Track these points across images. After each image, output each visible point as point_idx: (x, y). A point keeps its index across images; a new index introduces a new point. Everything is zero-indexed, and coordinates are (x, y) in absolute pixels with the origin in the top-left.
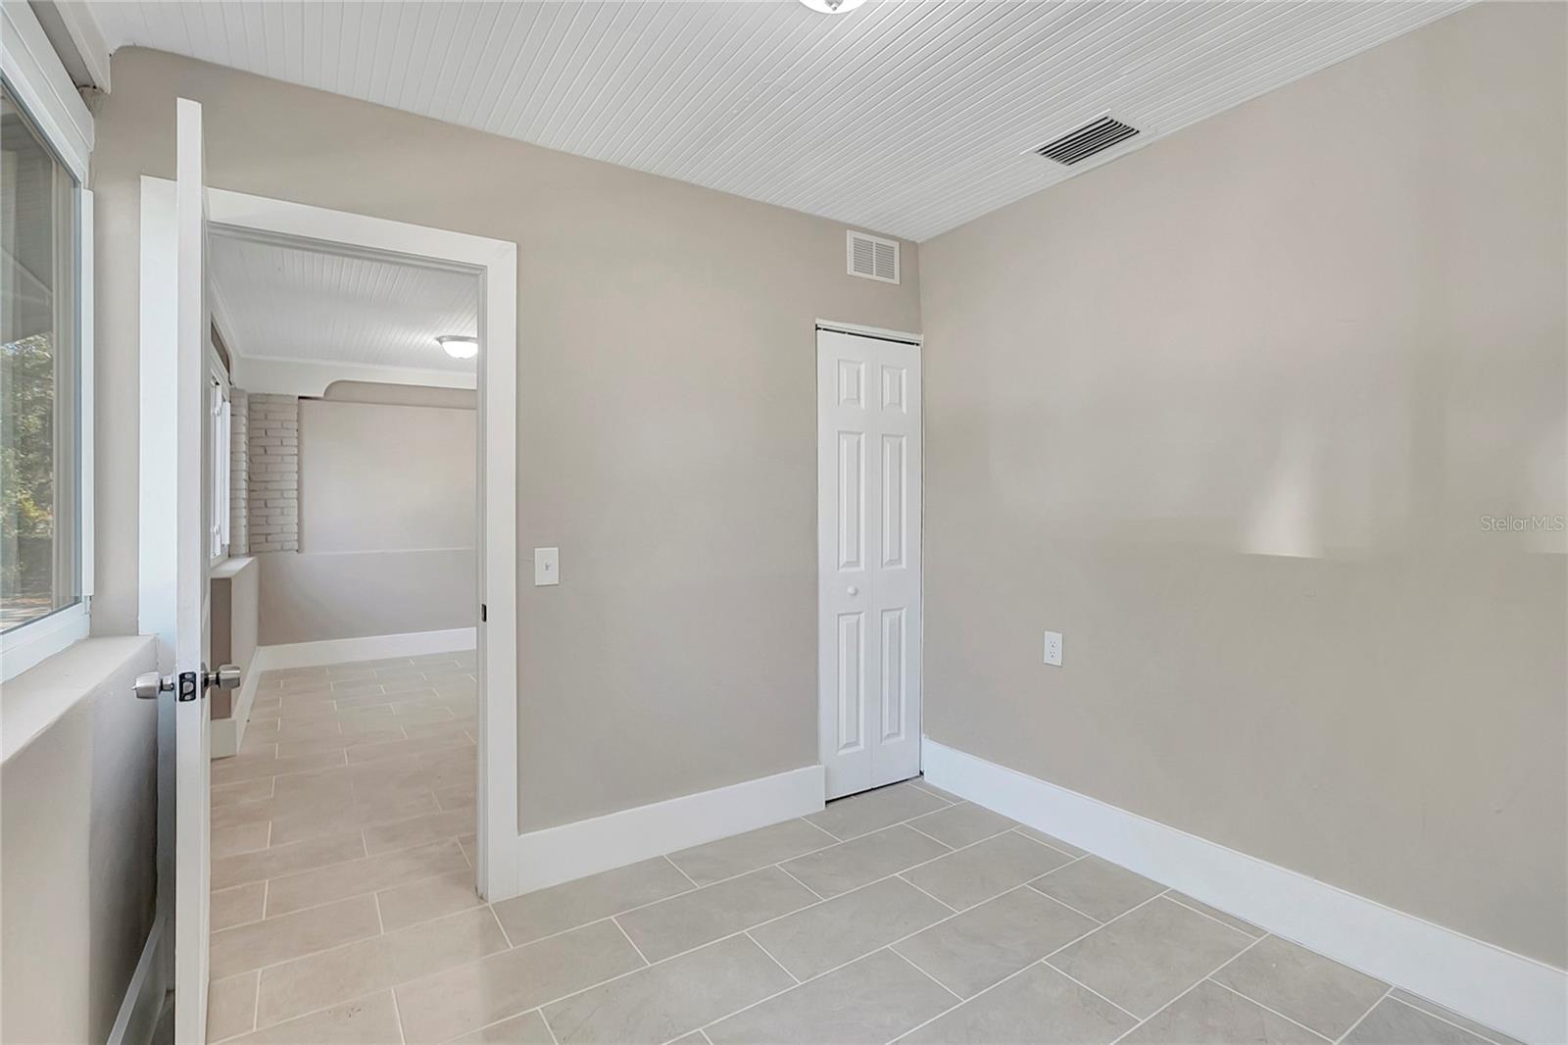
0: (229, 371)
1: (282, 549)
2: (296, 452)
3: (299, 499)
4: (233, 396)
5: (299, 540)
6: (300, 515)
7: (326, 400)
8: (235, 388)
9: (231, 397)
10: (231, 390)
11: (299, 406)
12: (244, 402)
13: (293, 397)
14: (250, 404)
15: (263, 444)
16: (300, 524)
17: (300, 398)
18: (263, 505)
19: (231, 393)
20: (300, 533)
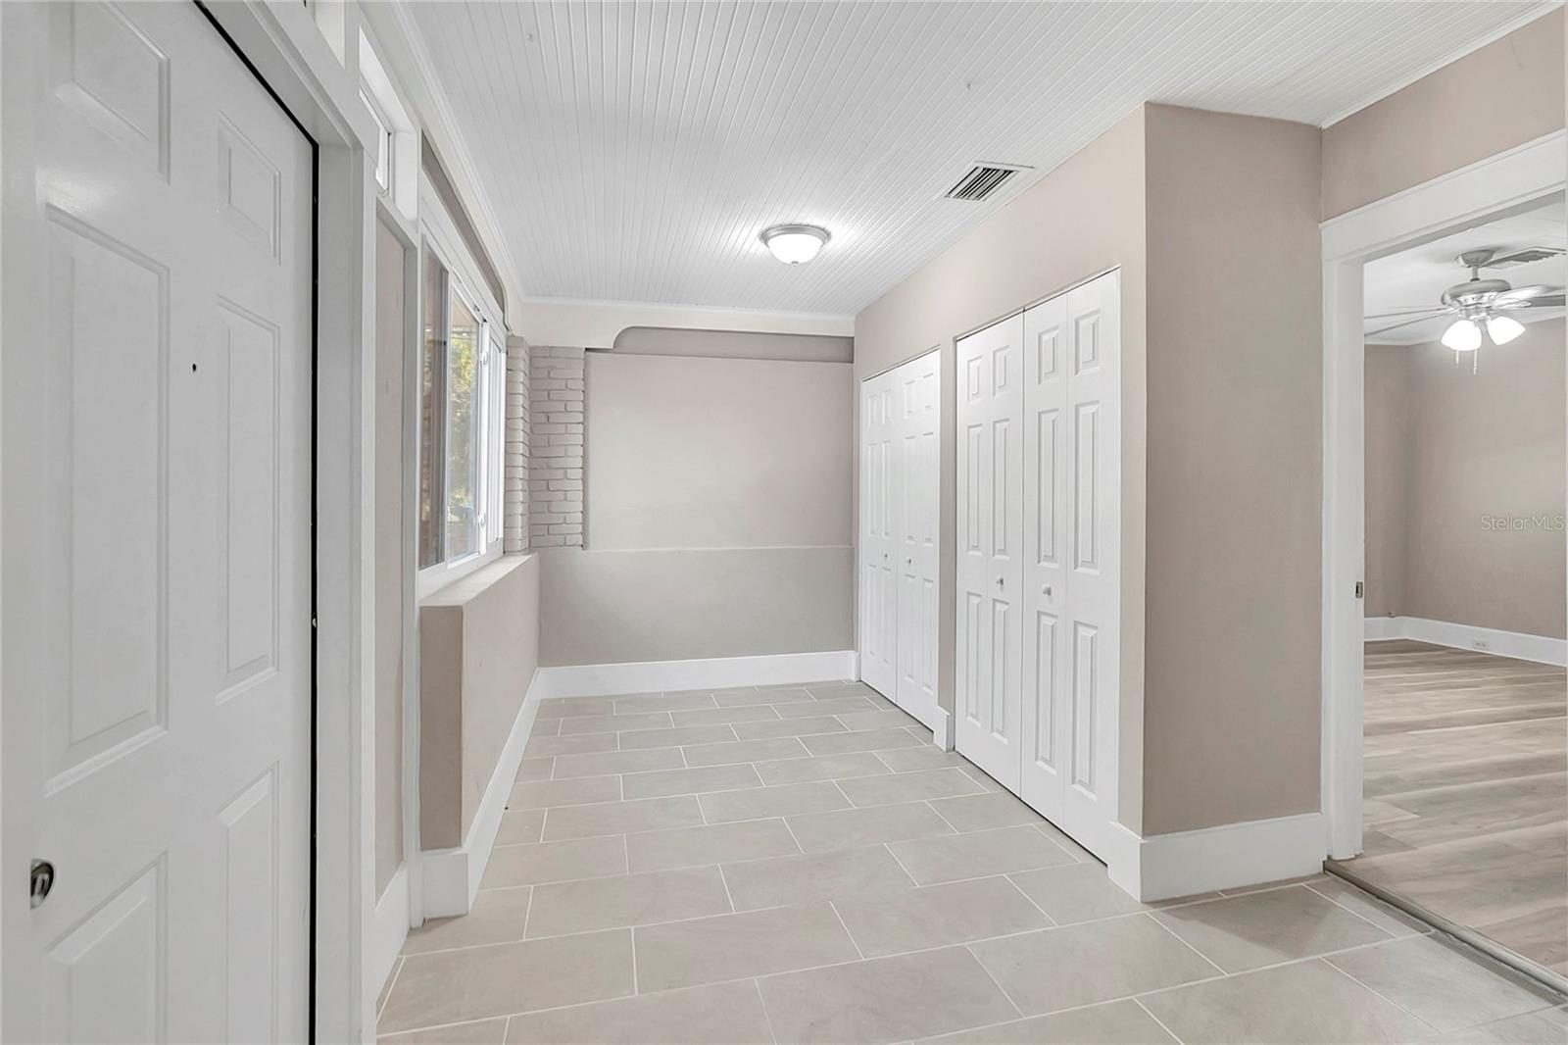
0: (503, 311)
1: (565, 544)
2: (581, 420)
3: (584, 480)
4: (511, 345)
5: (584, 533)
6: (585, 502)
7: (616, 353)
8: (513, 336)
9: (507, 346)
10: (508, 338)
11: (586, 361)
12: (522, 353)
13: (579, 349)
14: (532, 358)
15: (545, 410)
16: (585, 512)
17: (587, 349)
18: (545, 487)
19: (507, 342)
20: (585, 523)
